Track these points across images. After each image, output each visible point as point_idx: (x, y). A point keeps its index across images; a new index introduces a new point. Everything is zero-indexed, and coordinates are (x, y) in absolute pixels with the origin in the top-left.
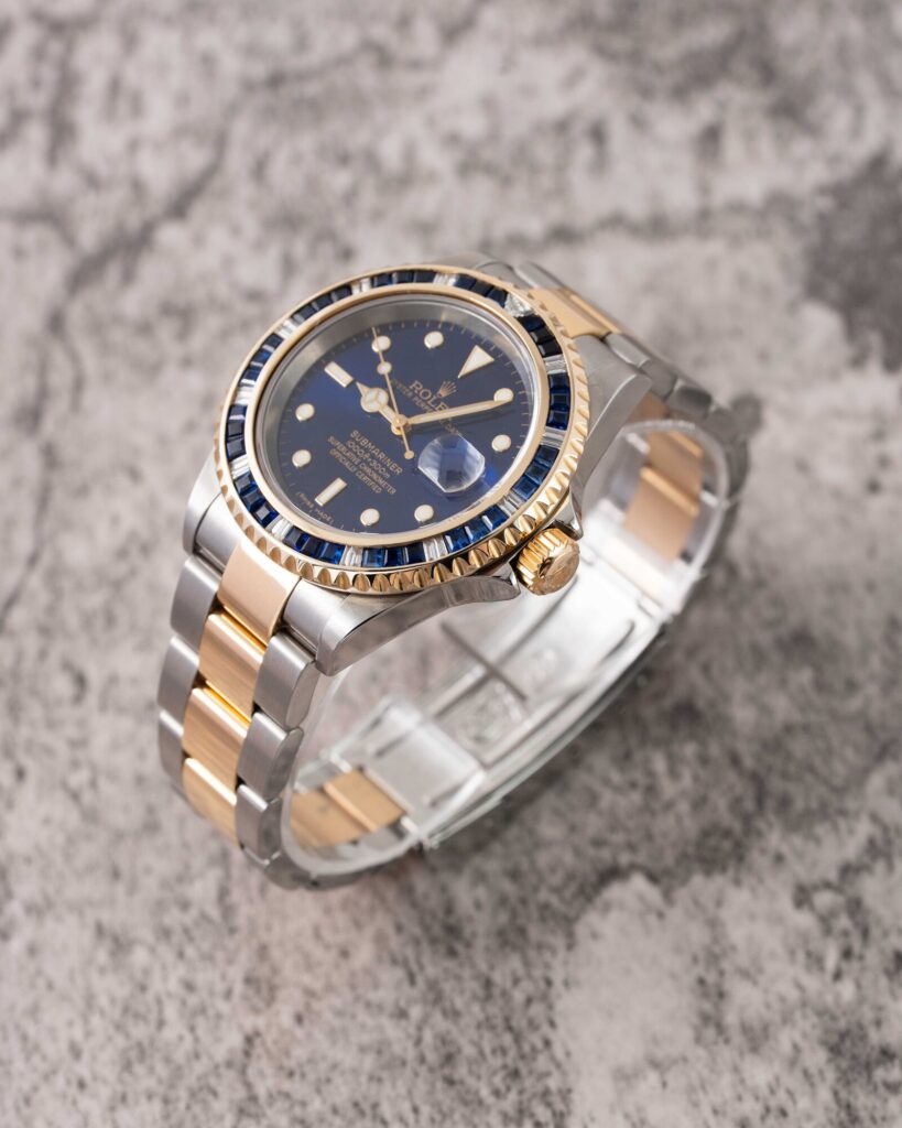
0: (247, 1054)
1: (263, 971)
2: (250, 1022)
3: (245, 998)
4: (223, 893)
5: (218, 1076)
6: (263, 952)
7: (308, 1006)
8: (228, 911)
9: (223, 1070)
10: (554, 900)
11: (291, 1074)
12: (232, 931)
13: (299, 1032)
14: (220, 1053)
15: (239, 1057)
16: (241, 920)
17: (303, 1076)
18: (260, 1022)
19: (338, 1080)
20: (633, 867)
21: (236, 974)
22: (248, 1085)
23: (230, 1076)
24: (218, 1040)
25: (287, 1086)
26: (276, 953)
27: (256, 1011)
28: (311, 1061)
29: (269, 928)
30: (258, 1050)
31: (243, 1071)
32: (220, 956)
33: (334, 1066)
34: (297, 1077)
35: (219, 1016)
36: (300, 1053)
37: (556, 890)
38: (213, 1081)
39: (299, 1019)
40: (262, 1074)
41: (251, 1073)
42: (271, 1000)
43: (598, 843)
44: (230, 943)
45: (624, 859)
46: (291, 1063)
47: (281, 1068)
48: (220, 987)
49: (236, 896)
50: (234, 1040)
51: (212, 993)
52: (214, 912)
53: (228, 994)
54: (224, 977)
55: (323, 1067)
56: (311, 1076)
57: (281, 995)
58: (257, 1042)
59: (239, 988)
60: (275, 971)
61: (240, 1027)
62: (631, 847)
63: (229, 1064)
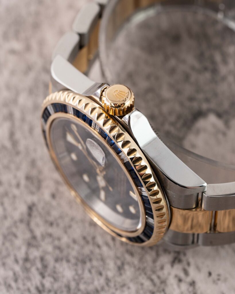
0: (30, 215)
1: (34, 173)
2: (30, 199)
3: (26, 187)
4: (12, 135)
5: (17, 227)
6: (33, 163)
7: (57, 190)
8: (15, 143)
9: (18, 224)
10: (172, 129)
11: (51, 224)
12: (18, 153)
13: (54, 203)
14: (17, 215)
15: (26, 217)
16: (21, 147)
17: (58, 225)
18: (34, 198)
19: (74, 226)
20: (209, 111)
21: (21, 175)
22: (31, 231)
23: (22, 227)
24: (15, 209)
25: (50, 230)
26: (39, 163)
27: (32, 193)
28: (61, 217)
29: (35, 151)
30: (35, 213)
31: (28, 224)
32: (13, 166)
33: (72, 219)
34: (55, 226)
35: (14, 197)
36: (55, 214)
37: (173, 124)
38: (14, 230)
39: (53, 196)
40: (37, 225)
41: (33, 225)
42: (39, 187)
43: (191, 99)
44: (18, 159)
45: (205, 106)
46: (51, 219)
47: (46, 222)
48: (14, 182)
49: (18, 135)
50: (23, 208)
51: (10, 185)
52: (8, 144)
53: (18, 185)
54: (15, 177)
55: (67, 220)
56: (62, 225)
57: (44, 184)
58: (34, 209)
59: (23, 182)
60: (40, 172)
61: (25, 202)
62: (207, 100)
63: (21, 221)
